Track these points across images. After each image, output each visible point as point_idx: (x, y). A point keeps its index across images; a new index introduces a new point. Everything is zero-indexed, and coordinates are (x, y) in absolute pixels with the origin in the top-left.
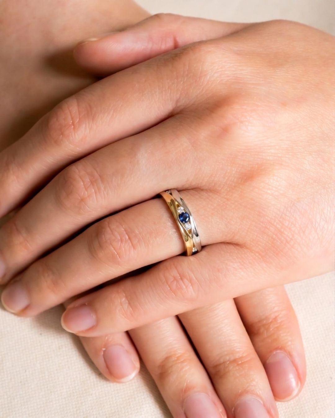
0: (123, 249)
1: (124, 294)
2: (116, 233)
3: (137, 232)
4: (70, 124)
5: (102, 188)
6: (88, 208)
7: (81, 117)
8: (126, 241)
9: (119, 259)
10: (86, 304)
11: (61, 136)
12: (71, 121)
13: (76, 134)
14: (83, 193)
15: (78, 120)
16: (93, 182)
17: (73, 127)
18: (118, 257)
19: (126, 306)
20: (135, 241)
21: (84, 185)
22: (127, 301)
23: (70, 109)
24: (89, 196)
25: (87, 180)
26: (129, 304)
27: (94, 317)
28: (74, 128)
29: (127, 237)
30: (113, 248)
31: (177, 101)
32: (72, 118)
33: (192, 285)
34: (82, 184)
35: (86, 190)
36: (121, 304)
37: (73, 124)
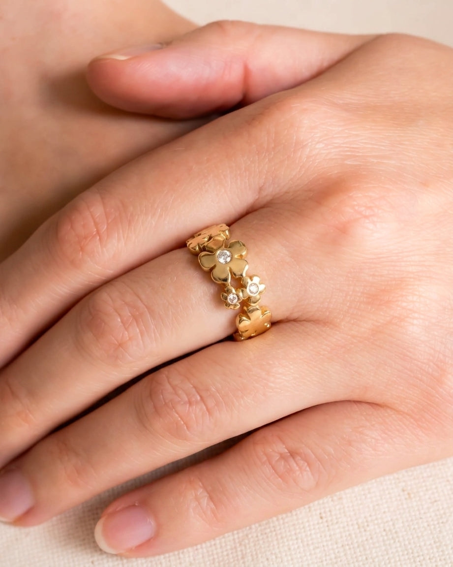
0: (193, 415)
1: (200, 484)
2: (180, 392)
3: (213, 389)
4: (95, 233)
5: (152, 326)
6: (129, 357)
7: (110, 221)
8: (197, 402)
9: (187, 431)
10: (136, 504)
11: (81, 253)
12: (95, 230)
13: (104, 249)
14: (121, 335)
15: (105, 227)
16: (137, 318)
17: (98, 238)
18: (185, 428)
19: (205, 501)
20: (211, 403)
21: (122, 322)
22: (206, 494)
23: (92, 210)
24: (130, 339)
25: (127, 312)
26: (211, 498)
27: (153, 523)
28: (100, 239)
29: (199, 398)
30: (177, 413)
31: (261, 189)
32: (96, 224)
33: (309, 465)
34: (119, 320)
35: (126, 329)
36: (197, 499)
37: (98, 232)
